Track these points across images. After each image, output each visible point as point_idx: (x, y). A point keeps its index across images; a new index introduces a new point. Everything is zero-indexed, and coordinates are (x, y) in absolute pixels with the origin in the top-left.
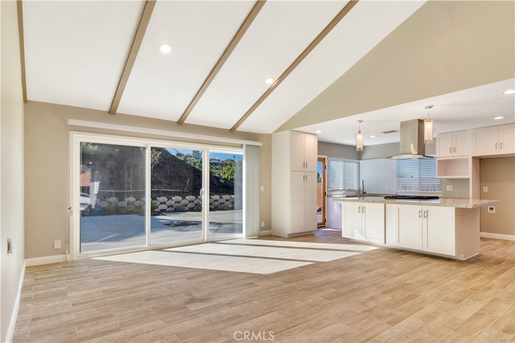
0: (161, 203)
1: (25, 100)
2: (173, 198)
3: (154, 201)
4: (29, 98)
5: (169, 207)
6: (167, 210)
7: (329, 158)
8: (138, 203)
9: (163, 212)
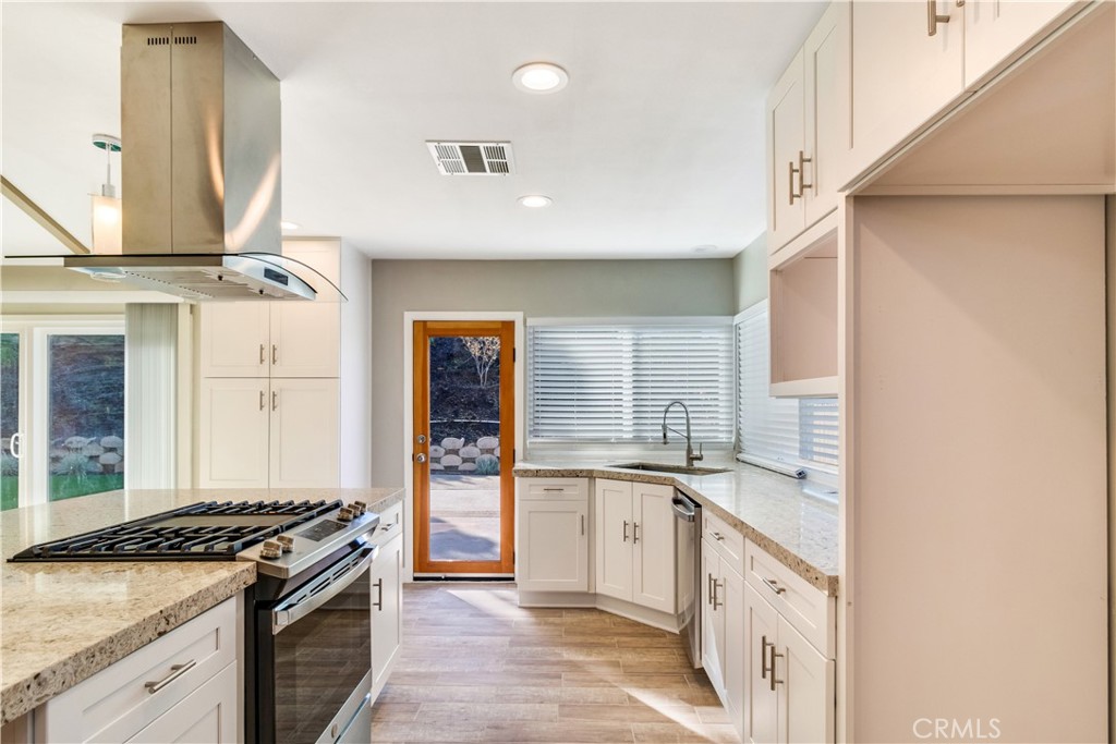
0: (448, 452)
5: (465, 461)
6: (462, 468)
7: (531, 321)
9: (451, 471)
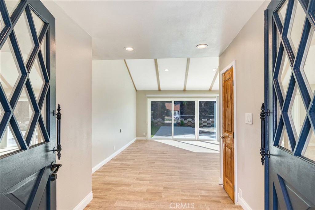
0: (204, 122)
1: (136, 91)
2: (210, 120)
3: (201, 121)
4: (137, 90)
5: (208, 124)
6: (207, 126)
8: (192, 122)
9: (205, 126)
